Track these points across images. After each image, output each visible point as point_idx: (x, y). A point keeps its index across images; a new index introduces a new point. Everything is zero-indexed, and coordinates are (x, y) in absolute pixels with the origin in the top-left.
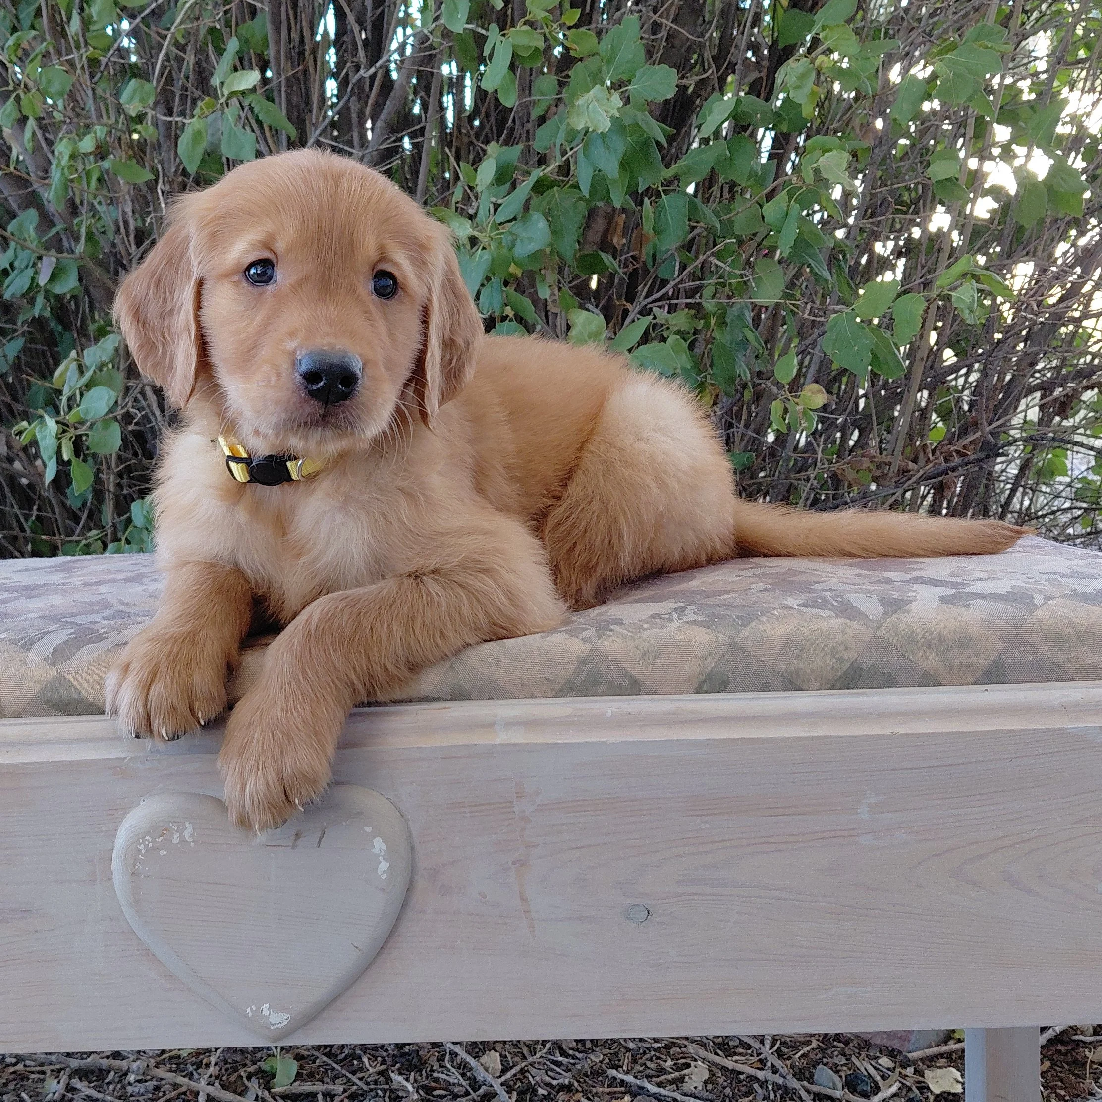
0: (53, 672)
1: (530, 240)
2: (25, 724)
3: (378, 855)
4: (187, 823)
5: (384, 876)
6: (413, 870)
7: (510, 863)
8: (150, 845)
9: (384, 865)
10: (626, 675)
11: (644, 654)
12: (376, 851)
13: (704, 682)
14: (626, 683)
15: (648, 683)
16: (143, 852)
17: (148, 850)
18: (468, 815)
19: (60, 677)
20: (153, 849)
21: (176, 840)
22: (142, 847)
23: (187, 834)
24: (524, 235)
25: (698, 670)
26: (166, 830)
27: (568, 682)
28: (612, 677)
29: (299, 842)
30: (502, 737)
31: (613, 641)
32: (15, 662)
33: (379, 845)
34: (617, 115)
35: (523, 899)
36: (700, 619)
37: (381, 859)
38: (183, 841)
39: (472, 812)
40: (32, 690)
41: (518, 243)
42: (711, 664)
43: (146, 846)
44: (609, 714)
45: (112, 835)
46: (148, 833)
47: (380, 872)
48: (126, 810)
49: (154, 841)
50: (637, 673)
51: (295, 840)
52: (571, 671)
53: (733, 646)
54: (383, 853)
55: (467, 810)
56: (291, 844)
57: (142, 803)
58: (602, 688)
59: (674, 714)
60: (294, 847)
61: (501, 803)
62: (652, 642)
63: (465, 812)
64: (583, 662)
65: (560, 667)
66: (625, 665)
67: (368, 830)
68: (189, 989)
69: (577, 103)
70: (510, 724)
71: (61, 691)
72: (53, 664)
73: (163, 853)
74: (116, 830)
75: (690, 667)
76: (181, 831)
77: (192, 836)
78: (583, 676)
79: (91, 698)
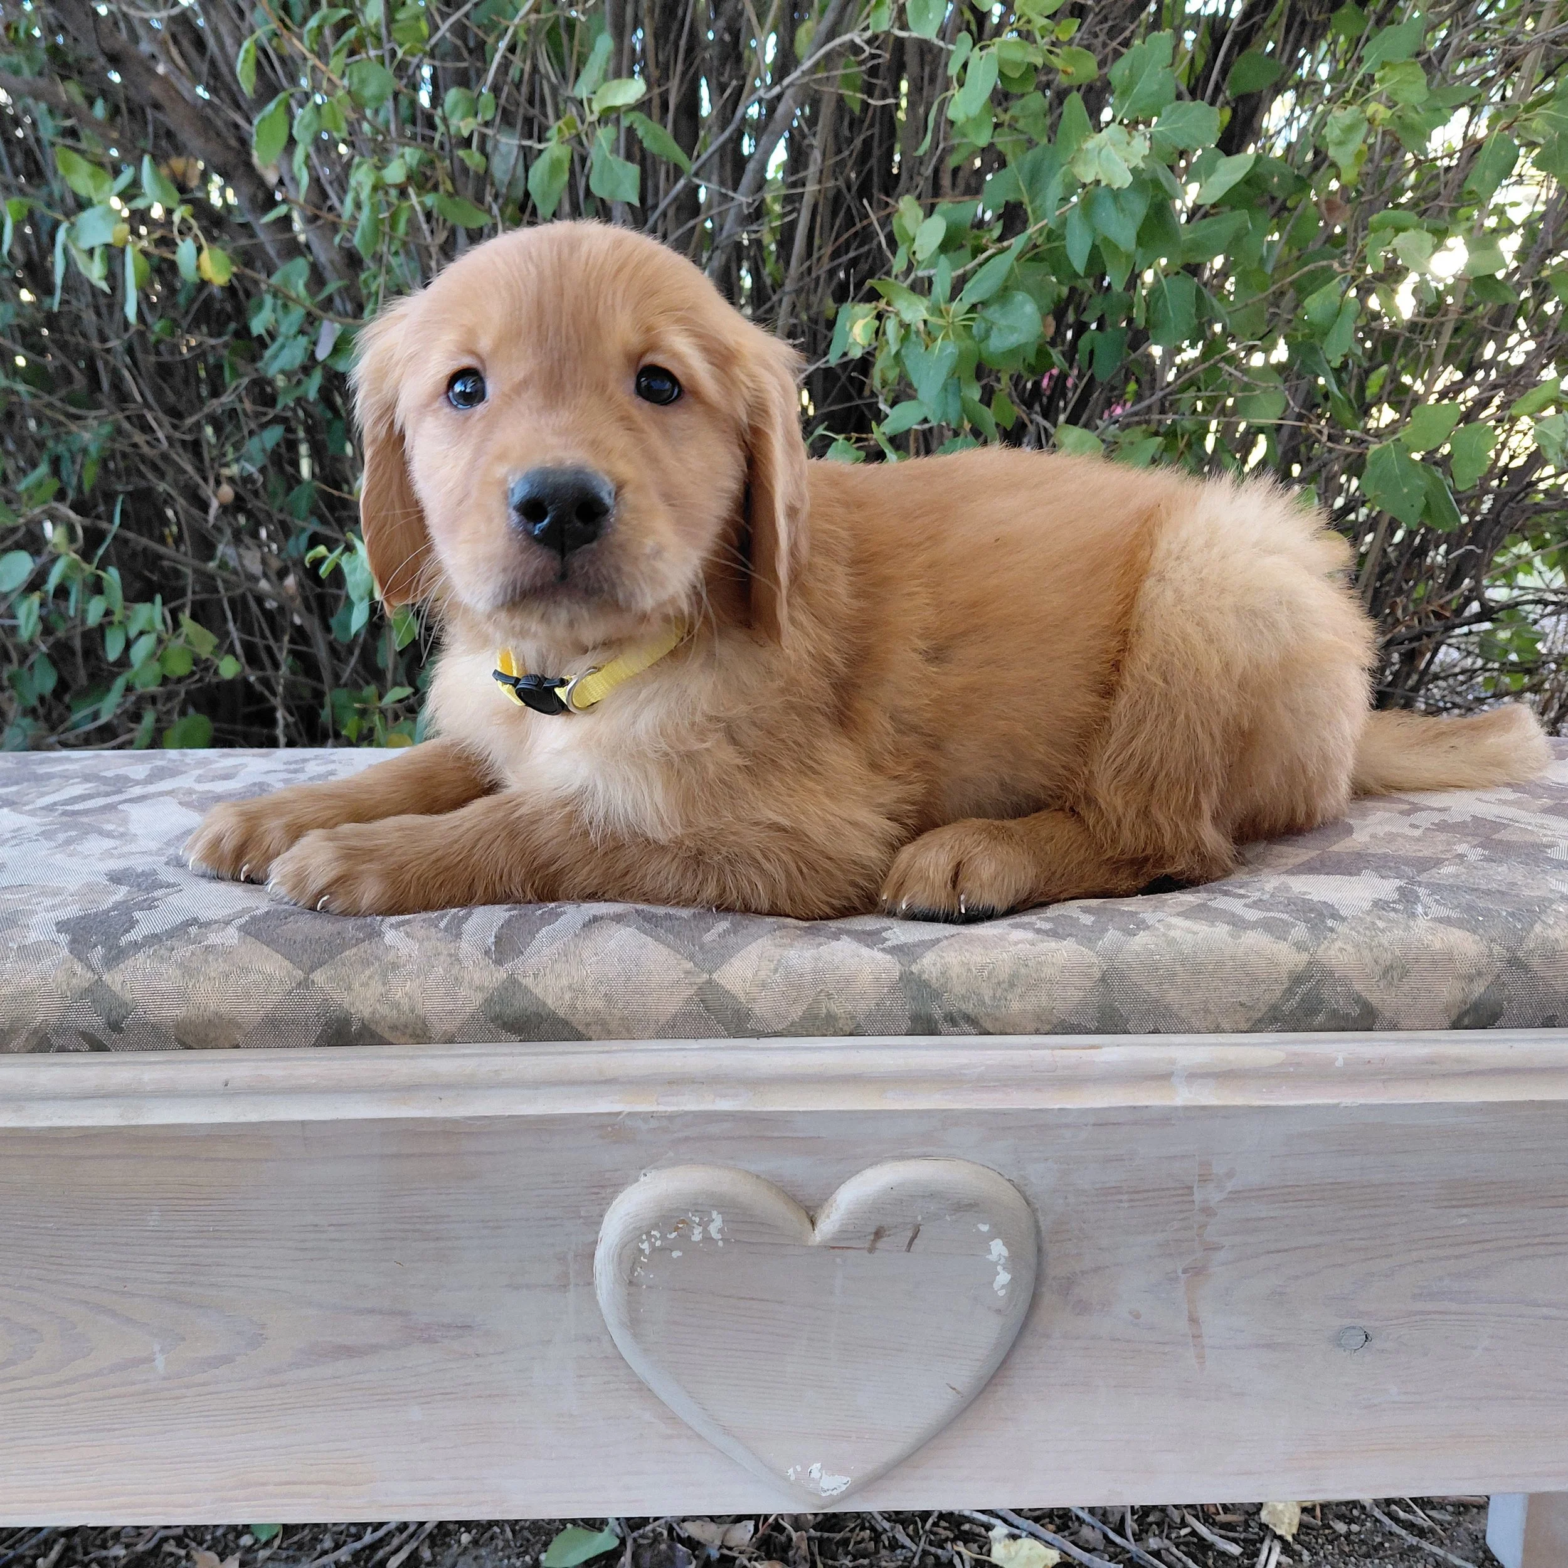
0: (501, 974)
1: (1012, 329)
2: (464, 1055)
3: (996, 1264)
4: (715, 1214)
5: (1002, 1293)
6: (1039, 1278)
7: (1180, 1271)
8: (658, 1243)
9: (1003, 1278)
10: (1359, 1000)
11: (1387, 970)
12: (993, 1257)
13: (1466, 1013)
14: (1355, 1011)
15: (1387, 1014)
16: (647, 1252)
17: (654, 1249)
18: (1126, 1205)
19: (512, 981)
20: (661, 1249)
21: (697, 1235)
22: (645, 1246)
23: (714, 1229)
24: (1003, 323)
25: (1460, 996)
26: (683, 1222)
27: (1274, 1008)
28: (1337, 1002)
29: (879, 1245)
30: (1183, 1096)
31: (1341, 950)
32: (442, 958)
33: (998, 1249)
34: (1142, 165)
35: (1193, 1320)
36: (1454, 915)
37: (999, 1268)
38: (707, 1238)
39: (1131, 1200)
40: (470, 1000)
41: (994, 333)
42: (1478, 989)
43: (652, 1245)
44: (1339, 1063)
45: (595, 1222)
46: (655, 1226)
47: (996, 1286)
48: (617, 1187)
49: (663, 1237)
50: (1374, 999)
51: (875, 1241)
52: (1278, 994)
53: (1514, 962)
54: (1002, 1261)
55: (1125, 1197)
56: (867, 1245)
57: (642, 1179)
58: (1320, 1018)
59: (1433, 1063)
60: (872, 1250)
61: (1175, 1189)
62: (1398, 953)
63: (1121, 1201)
64: (1297, 979)
65: (1264, 987)
66: (1358, 987)
67: (985, 1228)
68: (699, 1436)
69: (1084, 147)
70: (1196, 1075)
71: (516, 1003)
72: (499, 962)
73: (676, 1254)
74: (602, 1216)
75: (1449, 992)
76: (705, 1225)
77: (720, 1231)
78: (1293, 1003)
79: (561, 1013)
